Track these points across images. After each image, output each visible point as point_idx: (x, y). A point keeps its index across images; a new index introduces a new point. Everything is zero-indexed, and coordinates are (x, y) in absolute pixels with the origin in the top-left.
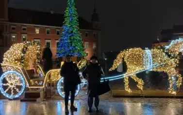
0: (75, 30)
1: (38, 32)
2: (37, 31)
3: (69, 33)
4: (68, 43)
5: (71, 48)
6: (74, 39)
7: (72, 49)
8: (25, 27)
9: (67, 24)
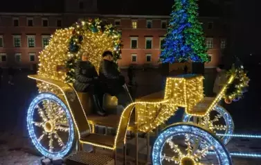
0: (192, 17)
1: (136, 27)
2: (135, 25)
3: (181, 24)
4: (178, 40)
5: (182, 49)
6: (189, 33)
7: (185, 49)
8: (119, 20)
9: (178, 9)
